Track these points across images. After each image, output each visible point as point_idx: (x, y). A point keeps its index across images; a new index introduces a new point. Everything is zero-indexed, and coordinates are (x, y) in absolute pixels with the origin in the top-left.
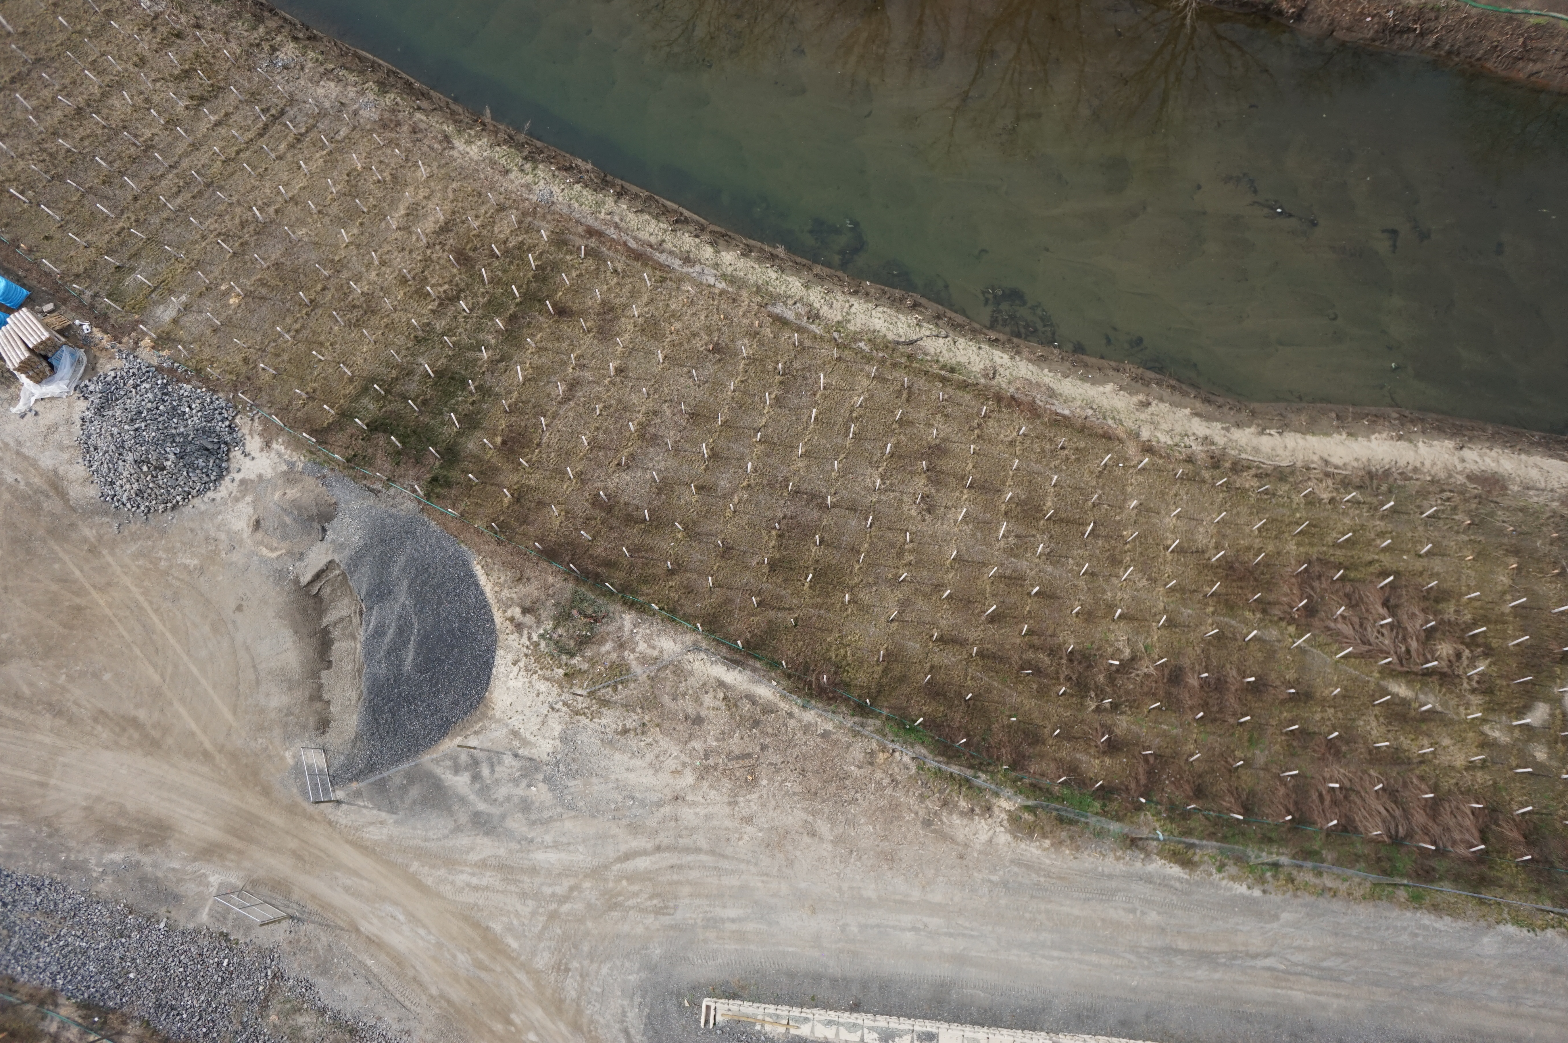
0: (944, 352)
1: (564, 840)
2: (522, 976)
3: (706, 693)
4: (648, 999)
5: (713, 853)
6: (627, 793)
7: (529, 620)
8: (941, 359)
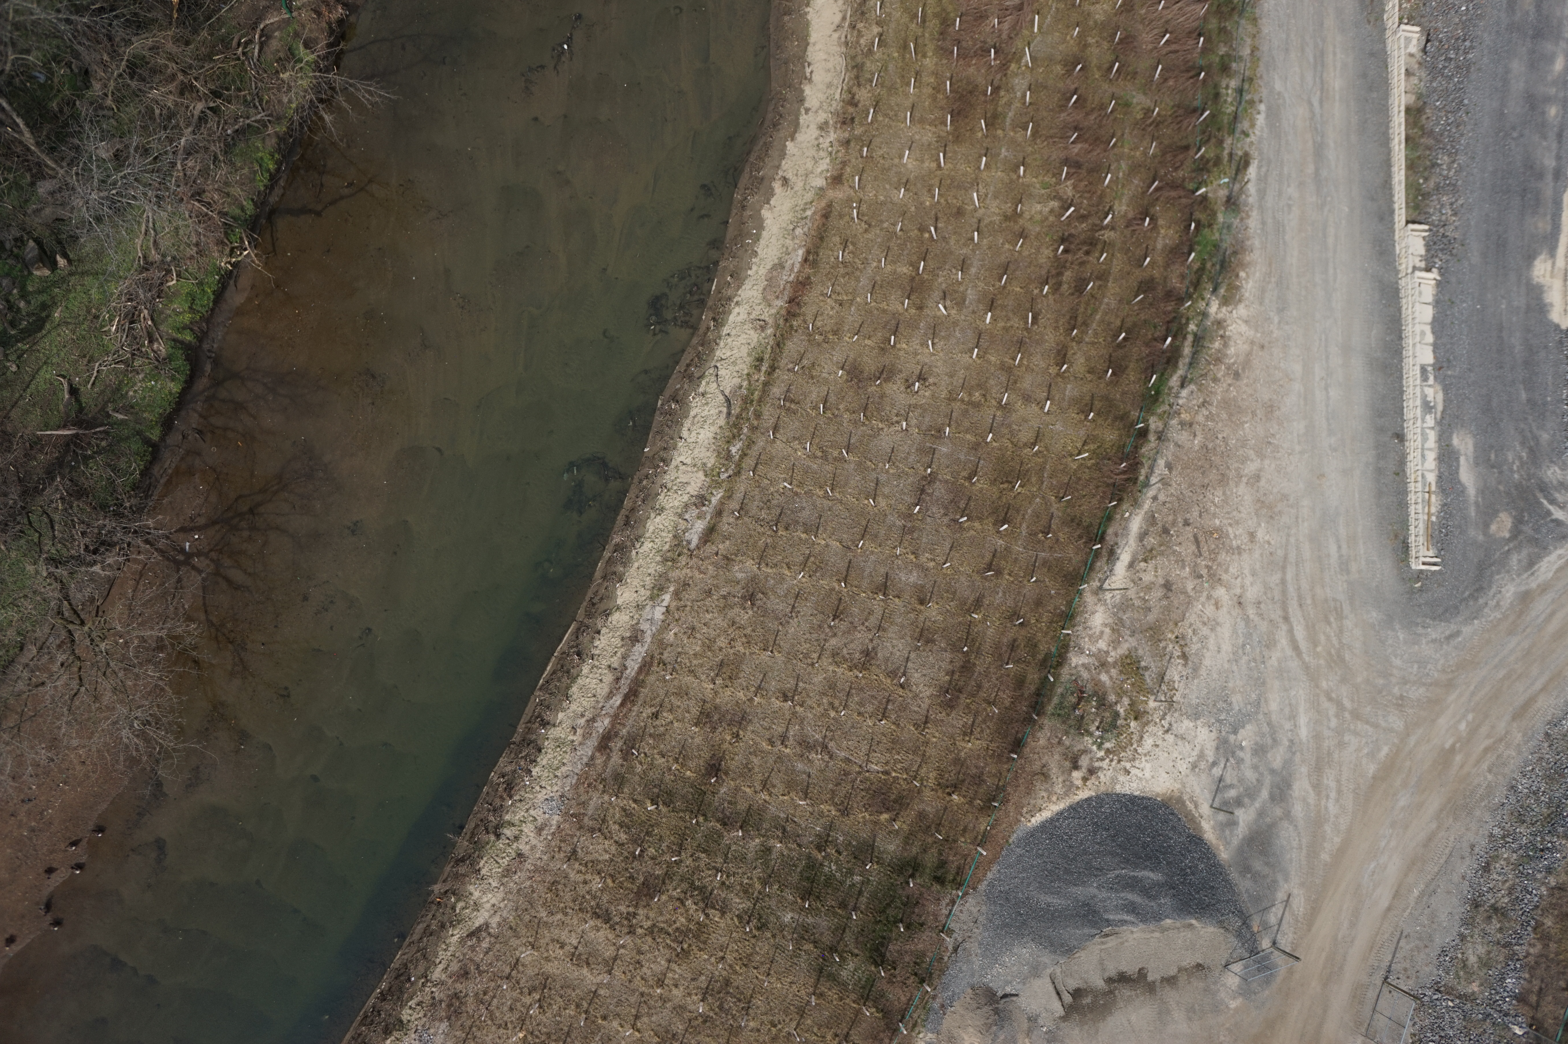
0: (737, 368)
1: (1287, 710)
2: (1412, 740)
3: (1141, 579)
4: (1419, 620)
5: (1284, 568)
6: (1240, 651)
7: (1084, 762)
8: (746, 372)
